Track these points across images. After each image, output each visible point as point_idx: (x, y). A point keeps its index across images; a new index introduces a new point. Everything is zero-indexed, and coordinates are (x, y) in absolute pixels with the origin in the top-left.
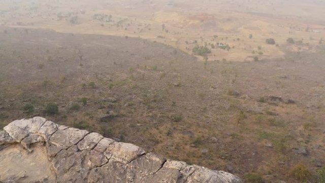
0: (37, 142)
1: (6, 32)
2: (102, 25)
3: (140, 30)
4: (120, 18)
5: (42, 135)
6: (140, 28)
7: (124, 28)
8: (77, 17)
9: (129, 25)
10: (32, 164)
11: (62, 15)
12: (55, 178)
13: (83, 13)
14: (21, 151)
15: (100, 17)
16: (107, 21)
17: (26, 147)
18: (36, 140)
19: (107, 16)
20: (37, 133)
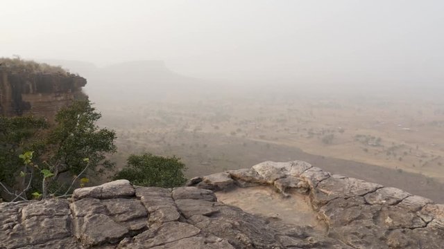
0: (297, 188)
1: (245, 145)
2: (366, 150)
3: (422, 163)
4: (393, 143)
5: (306, 180)
6: (424, 160)
7: (398, 157)
8: (332, 136)
9: (405, 153)
10: (287, 209)
11: (315, 132)
12: (324, 230)
13: (342, 131)
14: (272, 194)
15: (364, 139)
16: (373, 146)
17: (280, 189)
18: (296, 184)
19: (374, 138)
20: (298, 176)
